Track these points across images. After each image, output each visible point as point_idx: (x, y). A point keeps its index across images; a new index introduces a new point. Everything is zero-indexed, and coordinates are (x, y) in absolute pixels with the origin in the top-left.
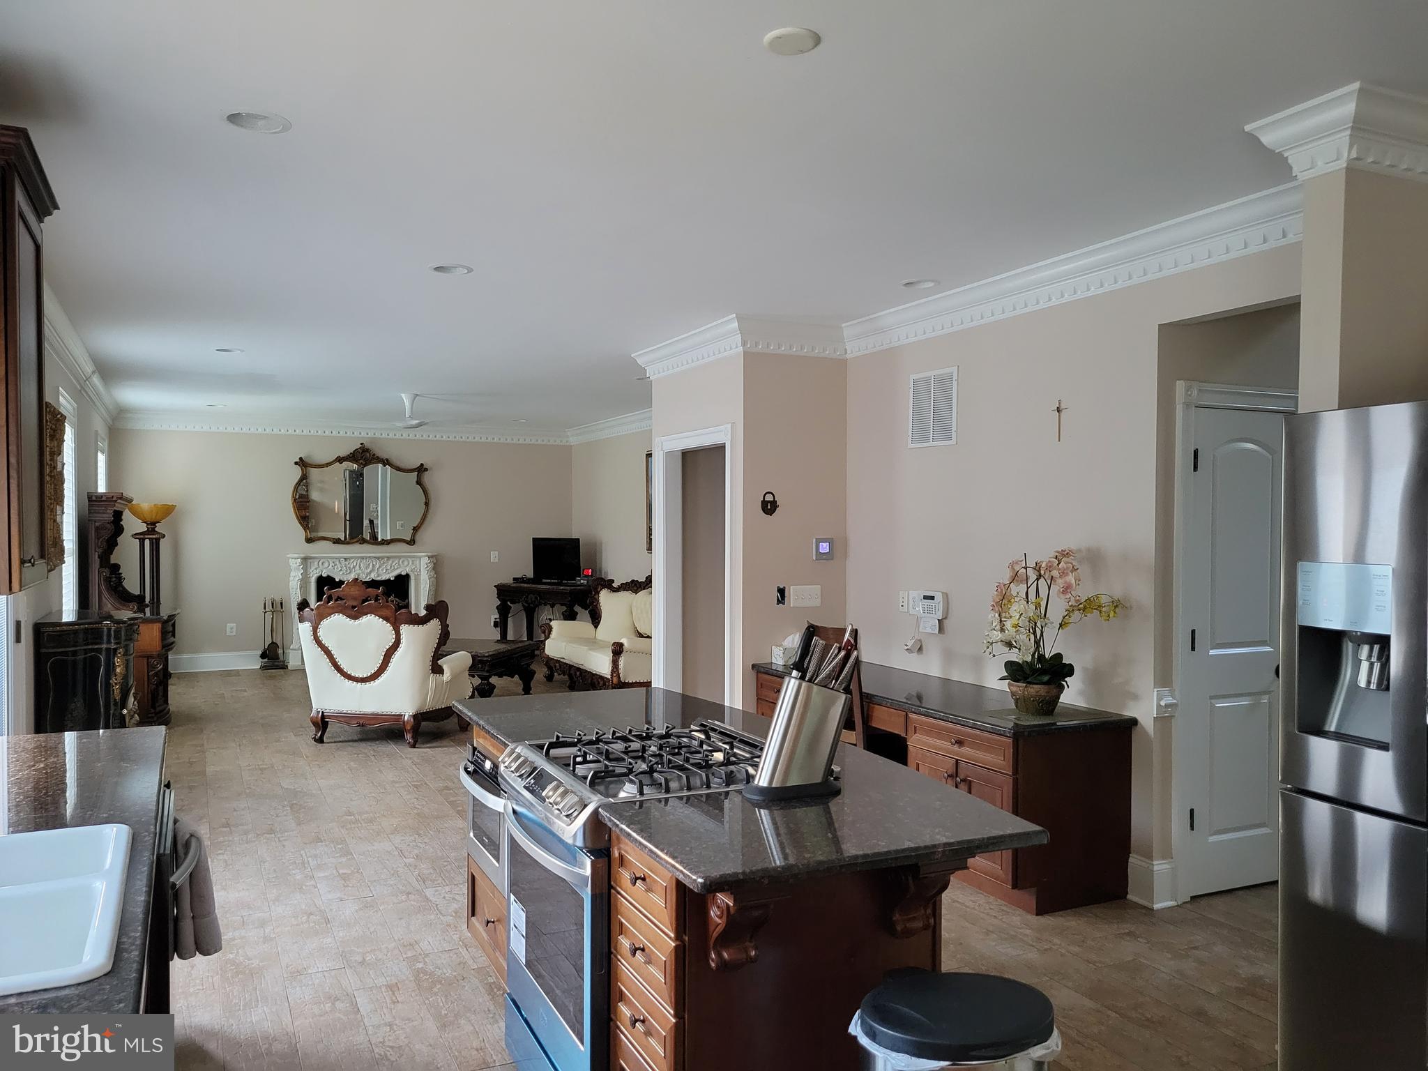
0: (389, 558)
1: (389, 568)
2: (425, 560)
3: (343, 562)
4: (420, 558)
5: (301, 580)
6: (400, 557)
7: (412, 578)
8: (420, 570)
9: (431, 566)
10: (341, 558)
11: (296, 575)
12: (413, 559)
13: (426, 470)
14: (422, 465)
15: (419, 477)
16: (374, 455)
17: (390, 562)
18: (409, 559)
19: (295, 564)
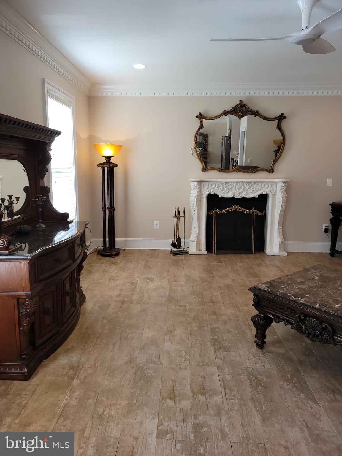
0: (255, 182)
1: (254, 189)
2: (280, 185)
3: (224, 185)
4: (276, 182)
5: (197, 196)
6: (262, 182)
7: (270, 196)
8: (276, 191)
9: (284, 188)
10: (223, 181)
11: (194, 193)
12: (272, 183)
13: (285, 118)
14: (282, 114)
15: (279, 123)
16: (249, 108)
17: (256, 185)
18: (269, 184)
19: (194, 185)
